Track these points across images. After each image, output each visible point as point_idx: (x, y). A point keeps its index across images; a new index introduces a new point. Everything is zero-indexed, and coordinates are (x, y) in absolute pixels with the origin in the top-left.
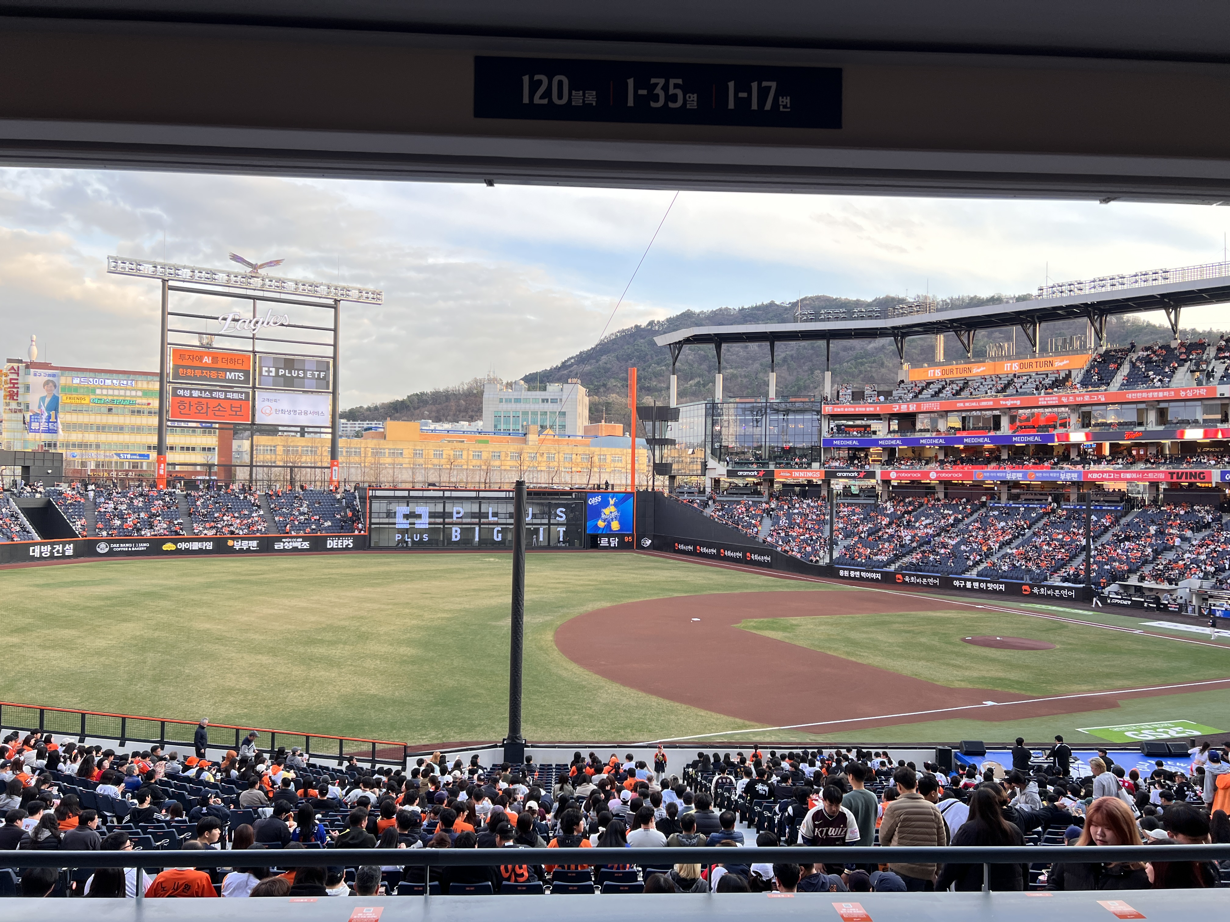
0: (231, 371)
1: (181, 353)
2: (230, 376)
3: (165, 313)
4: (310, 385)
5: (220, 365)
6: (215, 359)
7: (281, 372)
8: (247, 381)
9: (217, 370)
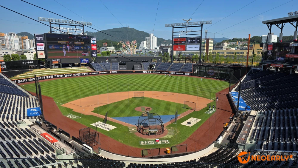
0: (182, 41)
1: (175, 39)
2: (182, 42)
3: (173, 32)
4: (196, 43)
5: (181, 41)
6: (180, 40)
7: (191, 41)
8: (185, 43)
9: (180, 41)
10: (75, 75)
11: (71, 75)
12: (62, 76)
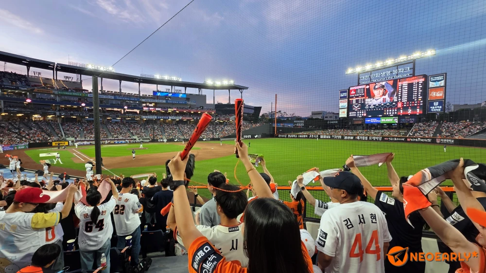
10: (358, 138)
11: (352, 138)
12: (341, 137)
